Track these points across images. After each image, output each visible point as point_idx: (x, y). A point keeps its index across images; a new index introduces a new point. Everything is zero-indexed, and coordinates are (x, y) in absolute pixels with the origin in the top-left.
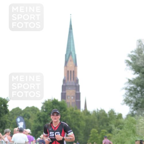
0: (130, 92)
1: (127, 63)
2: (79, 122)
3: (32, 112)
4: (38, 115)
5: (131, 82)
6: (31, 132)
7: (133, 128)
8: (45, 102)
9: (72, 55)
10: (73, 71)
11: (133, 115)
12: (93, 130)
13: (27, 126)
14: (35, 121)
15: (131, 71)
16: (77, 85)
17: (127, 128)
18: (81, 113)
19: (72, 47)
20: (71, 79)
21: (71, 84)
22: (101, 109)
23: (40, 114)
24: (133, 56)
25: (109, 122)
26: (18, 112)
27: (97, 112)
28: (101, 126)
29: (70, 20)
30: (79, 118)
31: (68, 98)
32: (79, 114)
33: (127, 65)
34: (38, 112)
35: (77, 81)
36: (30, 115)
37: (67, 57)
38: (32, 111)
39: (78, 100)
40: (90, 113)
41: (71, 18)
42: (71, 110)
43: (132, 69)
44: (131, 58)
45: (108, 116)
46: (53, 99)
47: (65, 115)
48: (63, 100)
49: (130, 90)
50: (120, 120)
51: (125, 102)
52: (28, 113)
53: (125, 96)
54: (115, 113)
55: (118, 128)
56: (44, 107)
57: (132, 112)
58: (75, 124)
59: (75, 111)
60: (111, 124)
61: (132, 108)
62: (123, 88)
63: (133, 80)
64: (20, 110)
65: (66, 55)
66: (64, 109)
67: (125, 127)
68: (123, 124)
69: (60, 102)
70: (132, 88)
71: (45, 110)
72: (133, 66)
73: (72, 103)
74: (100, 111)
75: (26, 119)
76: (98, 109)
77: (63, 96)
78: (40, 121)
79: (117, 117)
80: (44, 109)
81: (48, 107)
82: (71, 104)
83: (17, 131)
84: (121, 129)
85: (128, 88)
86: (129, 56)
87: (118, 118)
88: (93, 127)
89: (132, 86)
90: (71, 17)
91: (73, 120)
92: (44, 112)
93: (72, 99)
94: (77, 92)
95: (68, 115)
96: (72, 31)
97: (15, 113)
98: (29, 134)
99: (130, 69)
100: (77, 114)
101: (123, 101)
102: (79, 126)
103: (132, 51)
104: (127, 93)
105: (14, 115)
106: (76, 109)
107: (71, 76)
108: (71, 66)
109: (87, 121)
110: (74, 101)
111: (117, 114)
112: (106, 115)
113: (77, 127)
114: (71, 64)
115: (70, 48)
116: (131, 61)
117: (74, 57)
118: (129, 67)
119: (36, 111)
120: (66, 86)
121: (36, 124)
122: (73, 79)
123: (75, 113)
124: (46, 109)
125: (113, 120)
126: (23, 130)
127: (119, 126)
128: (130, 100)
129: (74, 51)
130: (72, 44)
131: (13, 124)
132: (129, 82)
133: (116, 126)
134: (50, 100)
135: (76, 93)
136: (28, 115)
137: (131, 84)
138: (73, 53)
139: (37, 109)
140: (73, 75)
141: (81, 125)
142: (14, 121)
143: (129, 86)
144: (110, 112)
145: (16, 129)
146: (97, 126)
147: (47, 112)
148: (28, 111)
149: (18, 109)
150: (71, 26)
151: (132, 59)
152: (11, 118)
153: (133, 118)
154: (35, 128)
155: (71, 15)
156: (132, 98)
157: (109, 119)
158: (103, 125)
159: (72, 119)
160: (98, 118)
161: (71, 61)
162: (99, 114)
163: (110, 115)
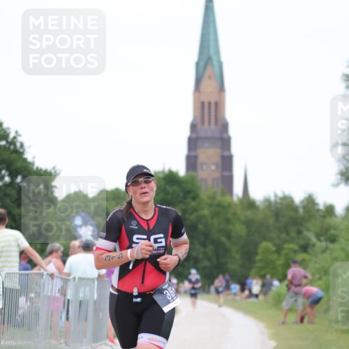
1: (348, 83)
2: (231, 227)
9: (212, 65)
10: (216, 103)
12: (264, 244)
16: (225, 136)
18: (236, 205)
19: (212, 44)
20: (209, 122)
21: (209, 134)
22: (283, 193)
25: (302, 225)
28: (284, 236)
30: (230, 216)
31: (202, 168)
32: (230, 205)
35: (225, 126)
37: (201, 70)
38: (114, 199)
39: (226, 174)
40: (258, 204)
42: (209, 197)
45: (301, 211)
46: (166, 170)
47: (195, 210)
48: (193, 173)
50: (328, 220)
53: (343, 163)
54: (317, 204)
55: (325, 241)
58: (221, 231)
59: (219, 198)
60: (308, 230)
65: (197, 64)
66: (191, 195)
67: (343, 238)
69: (183, 177)
73: (213, 180)
74: (281, 199)
76: (276, 195)
77: (191, 162)
79: (321, 214)
82: (210, 182)
83: (79, 247)
84: (333, 242)
87: (324, 217)
88: (265, 238)
91: (215, 222)
93: (213, 171)
94: (226, 154)
95: (203, 208)
96: (213, 6)
100: (224, 207)
101: (337, 174)
102: (229, 236)
106: (223, 194)
107: (210, 115)
108: (210, 89)
109: (248, 223)
110: (217, 175)
111: (321, 207)
112: (295, 209)
113: (224, 239)
114: (209, 86)
115: (209, 48)
117: (217, 70)
120: (198, 139)
122: (216, 122)
123: (219, 205)
125: (313, 220)
129: (218, 53)
130: (212, 37)
133: (318, 236)
134: (160, 172)
135: (223, 157)
138: (214, 58)
140: (216, 113)
141: (233, 234)
144: (305, 203)
146: (274, 235)
157: (303, 218)
158: (288, 233)
159: (212, 218)
160: (277, 215)
161: (210, 77)
162: (279, 206)
163: (304, 207)
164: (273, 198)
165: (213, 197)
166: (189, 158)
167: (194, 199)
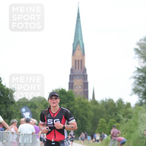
0: (139, 81)
1: (136, 52)
2: (87, 112)
4: (45, 106)
5: (140, 70)
6: (37, 122)
9: (79, 44)
10: (81, 60)
11: (141, 104)
12: (101, 119)
13: (34, 116)
16: (85, 74)
18: (89, 103)
19: (80, 36)
20: (78, 68)
21: (78, 73)
22: (109, 98)
23: (47, 103)
24: (142, 44)
25: (117, 111)
26: (25, 103)
28: (109, 116)
30: (87, 108)
31: (75, 88)
32: (87, 103)
34: (44, 102)
35: (85, 70)
36: (37, 105)
37: (75, 46)
39: (85, 90)
40: (99, 102)
41: (78, 7)
42: (78, 100)
44: (140, 46)
45: (117, 105)
46: (61, 89)
47: (72, 105)
48: (71, 90)
49: (139, 79)
52: (36, 103)
53: (134, 85)
54: (124, 103)
55: (127, 118)
57: (141, 101)
58: (83, 114)
59: (82, 100)
61: (141, 97)
62: (132, 77)
63: (142, 68)
64: (27, 100)
65: (73, 44)
66: (71, 99)
67: (134, 117)
69: (68, 92)
70: (141, 77)
73: (80, 92)
74: (108, 100)
75: (32, 109)
77: (71, 85)
79: (125, 106)
82: (79, 94)
83: (24, 121)
84: (130, 118)
85: (137, 77)
86: (138, 44)
87: (126, 108)
88: (101, 117)
91: (81, 110)
93: (80, 89)
94: (85, 81)
95: (76, 105)
96: (80, 20)
97: (21, 103)
98: (35, 124)
99: (139, 57)
100: (85, 104)
101: (132, 90)
102: (86, 116)
104: (136, 82)
105: (21, 105)
106: (84, 99)
107: (79, 64)
108: (79, 55)
109: (95, 111)
110: (82, 90)
111: (125, 104)
112: (114, 105)
113: (84, 117)
114: (78, 53)
115: (78, 37)
116: (140, 49)
117: (81, 46)
120: (74, 75)
122: (81, 68)
123: (83, 103)
125: (122, 109)
127: (127, 115)
128: (139, 89)
129: (82, 39)
130: (79, 33)
132: (138, 71)
133: (124, 116)
134: (57, 89)
135: (84, 83)
136: (34, 105)
137: (140, 73)
138: (81, 42)
139: (44, 99)
140: (81, 64)
141: (88, 115)
143: (138, 75)
144: (118, 102)
145: (23, 119)
146: (105, 115)
152: (18, 108)
155: (78, 3)
156: (141, 87)
157: (118, 108)
158: (111, 115)
159: (80, 108)
160: (107, 107)
161: (79, 50)
164: (105, 100)
165: (80, 100)
166: (70, 83)
167: (72, 100)
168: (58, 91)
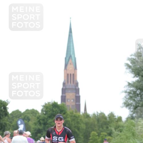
0: (130, 95)
1: (127, 67)
2: (79, 125)
3: (32, 115)
4: (38, 118)
5: (130, 85)
7: (133, 130)
8: (44, 105)
9: (72, 59)
10: (73, 74)
11: (132, 118)
12: (93, 132)
13: (27, 129)
14: (35, 124)
15: (130, 74)
16: (77, 88)
17: (127, 131)
18: (81, 116)
19: (72, 50)
20: (71, 82)
21: (71, 87)
22: (101, 112)
23: (40, 116)
24: (132, 59)
25: (108, 124)
26: (18, 115)
27: (97, 115)
28: (101, 129)
29: (70, 24)
30: (79, 121)
31: (67, 101)
32: (79, 116)
33: (127, 69)
34: (37, 115)
35: (77, 84)
36: (30, 117)
37: (67, 61)
38: (31, 113)
39: (77, 103)
40: (90, 116)
41: (70, 22)
43: (132, 72)
44: (131, 61)
45: (108, 119)
46: (53, 102)
47: (65, 118)
48: (63, 103)
49: (130, 93)
50: (119, 123)
51: (124, 105)
52: (28, 115)
53: (125, 99)
54: (115, 116)
55: (118, 131)
56: (44, 110)
57: (132, 115)
58: (75, 127)
59: (75, 113)
60: (111, 126)
61: (132, 111)
62: (123, 92)
63: (133, 83)
64: (20, 112)
65: (66, 58)
66: (63, 112)
67: (125, 130)
68: (123, 127)
69: (60, 105)
70: (132, 91)
71: (44, 113)
72: (132, 70)
73: (72, 106)
74: (100, 114)
75: (26, 121)
76: (97, 112)
77: (63, 99)
78: (40, 124)
79: (116, 120)
80: (44, 111)
81: (48, 110)
82: (71, 107)
83: (17, 133)
84: (121, 132)
85: (128, 91)
86: (129, 59)
87: (117, 121)
88: (93, 130)
89: (132, 89)
90: (70, 20)
91: (73, 123)
92: (44, 115)
93: (72, 102)
94: (77, 95)
95: (68, 118)
96: (72, 35)
97: (14, 115)
98: (29, 136)
99: (130, 72)
100: (77, 117)
101: (123, 103)
102: (79, 129)
103: (131, 54)
104: (127, 96)
105: (14, 118)
106: (76, 112)
107: (71, 79)
108: (71, 69)
109: (87, 124)
110: (74, 104)
111: (116, 117)
112: (105, 118)
113: (76, 130)
114: (70, 67)
115: (70, 51)
116: (130, 64)
117: (73, 61)
118: (129, 71)
119: (36, 114)
120: (66, 89)
121: (36, 127)
122: (73, 82)
123: (75, 116)
124: (46, 112)
125: (113, 123)
126: (23, 132)
127: (118, 129)
128: (130, 103)
129: (74, 54)
130: (71, 47)
131: (13, 126)
132: (128, 85)
133: (115, 129)
134: (50, 103)
135: (76, 97)
136: (28, 118)
137: (130, 87)
138: (73, 56)
139: (37, 111)
140: (73, 78)
141: (81, 128)
142: (14, 123)
143: (129, 89)
144: (110, 115)
145: (16, 131)
146: (97, 129)
147: (47, 115)
148: (28, 113)
149: (18, 111)
150: (71, 29)
151: (131, 63)
152: (11, 120)
153: (133, 121)
154: (35, 130)
155: (70, 18)
156: (132, 101)
157: (109, 122)
158: (103, 128)
159: (72, 121)
160: (98, 120)
161: (71, 64)
162: (99, 117)
163: (109, 117)
164: (96, 114)
165: (72, 113)
166: (62, 97)
167: (64, 114)
168: (51, 104)
